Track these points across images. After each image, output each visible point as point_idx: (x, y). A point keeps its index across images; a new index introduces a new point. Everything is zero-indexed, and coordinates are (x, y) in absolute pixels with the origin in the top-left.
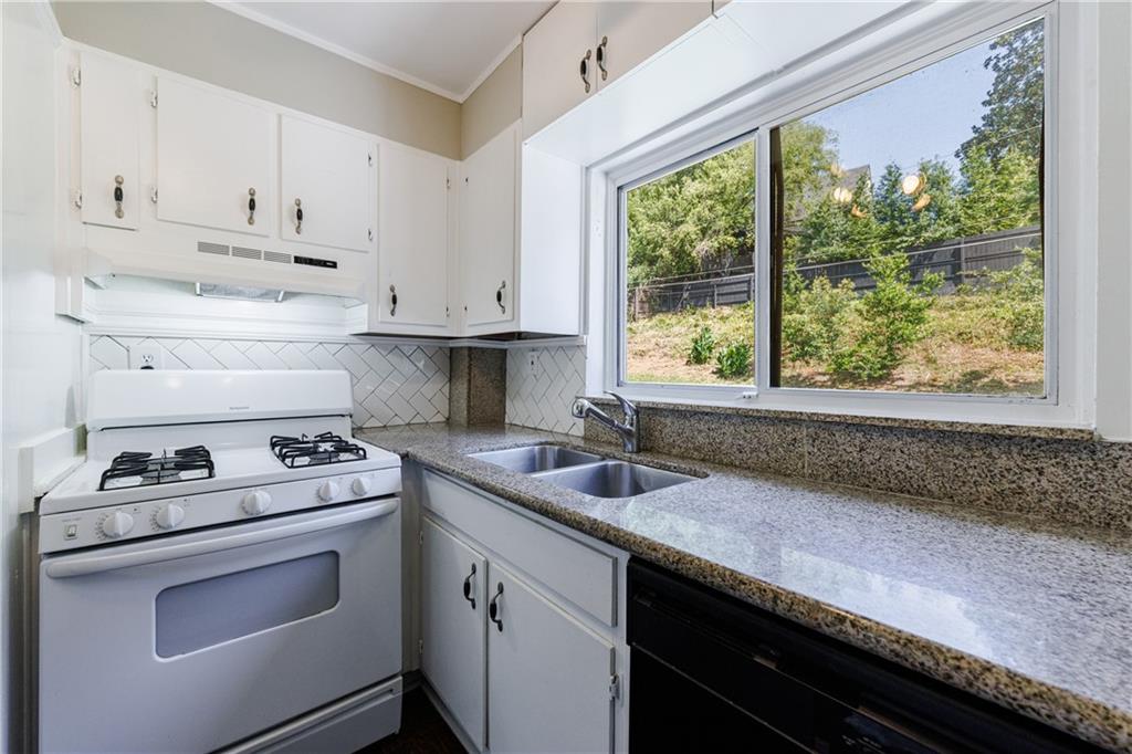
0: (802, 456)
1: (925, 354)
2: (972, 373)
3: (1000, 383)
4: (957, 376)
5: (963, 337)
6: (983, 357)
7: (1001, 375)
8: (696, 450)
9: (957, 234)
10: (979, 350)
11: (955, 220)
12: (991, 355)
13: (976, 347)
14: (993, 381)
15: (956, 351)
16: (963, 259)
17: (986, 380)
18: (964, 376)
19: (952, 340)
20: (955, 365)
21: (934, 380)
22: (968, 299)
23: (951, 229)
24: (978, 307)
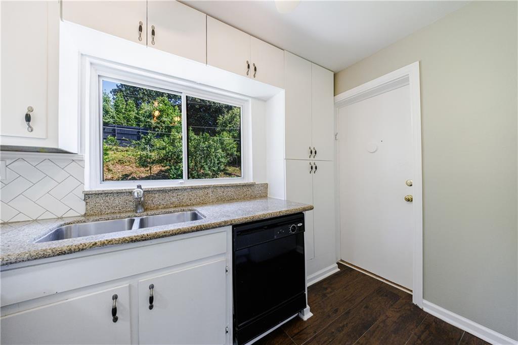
0: (210, 197)
1: (107, 168)
2: (126, 175)
3: (135, 178)
4: (120, 176)
5: (121, 162)
6: (128, 169)
7: (135, 175)
8: (171, 204)
9: (114, 123)
10: (126, 167)
11: (113, 117)
12: (131, 168)
13: (125, 165)
14: (132, 177)
15: (119, 167)
16: (116, 132)
17: (130, 177)
18: (123, 176)
19: (117, 162)
20: (119, 172)
21: (113, 178)
22: (119, 148)
23: (112, 120)
24: (122, 151)
